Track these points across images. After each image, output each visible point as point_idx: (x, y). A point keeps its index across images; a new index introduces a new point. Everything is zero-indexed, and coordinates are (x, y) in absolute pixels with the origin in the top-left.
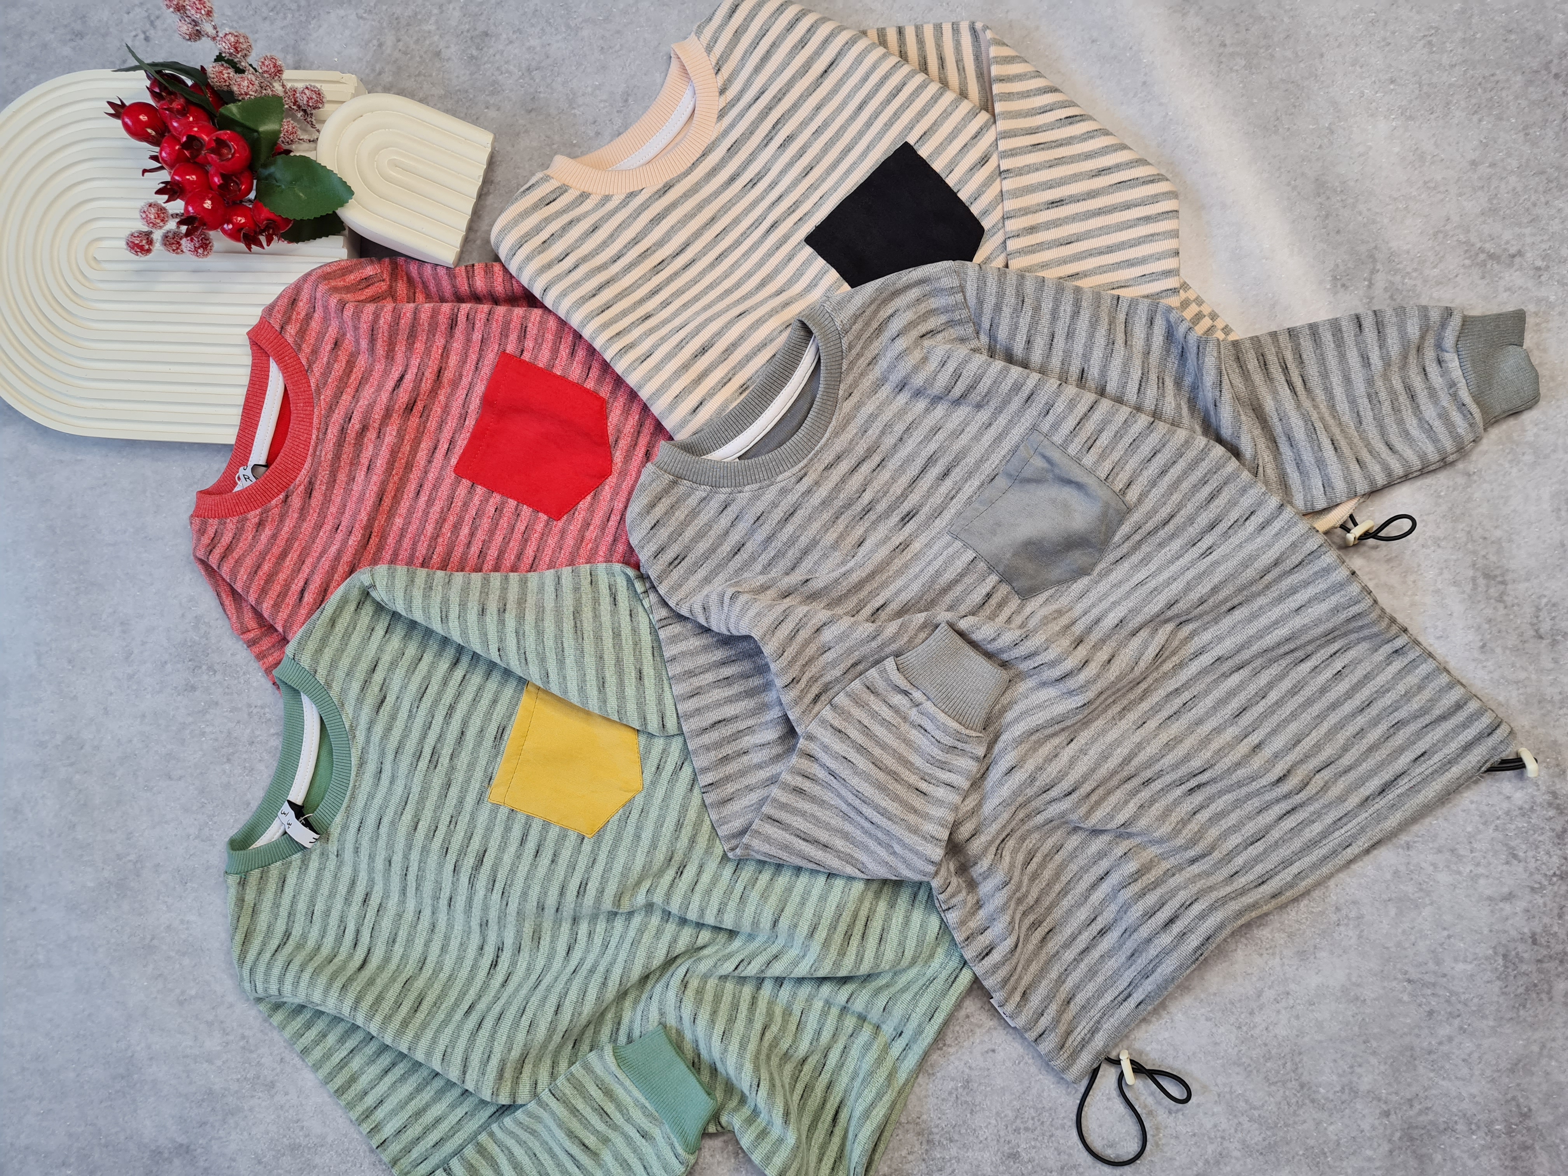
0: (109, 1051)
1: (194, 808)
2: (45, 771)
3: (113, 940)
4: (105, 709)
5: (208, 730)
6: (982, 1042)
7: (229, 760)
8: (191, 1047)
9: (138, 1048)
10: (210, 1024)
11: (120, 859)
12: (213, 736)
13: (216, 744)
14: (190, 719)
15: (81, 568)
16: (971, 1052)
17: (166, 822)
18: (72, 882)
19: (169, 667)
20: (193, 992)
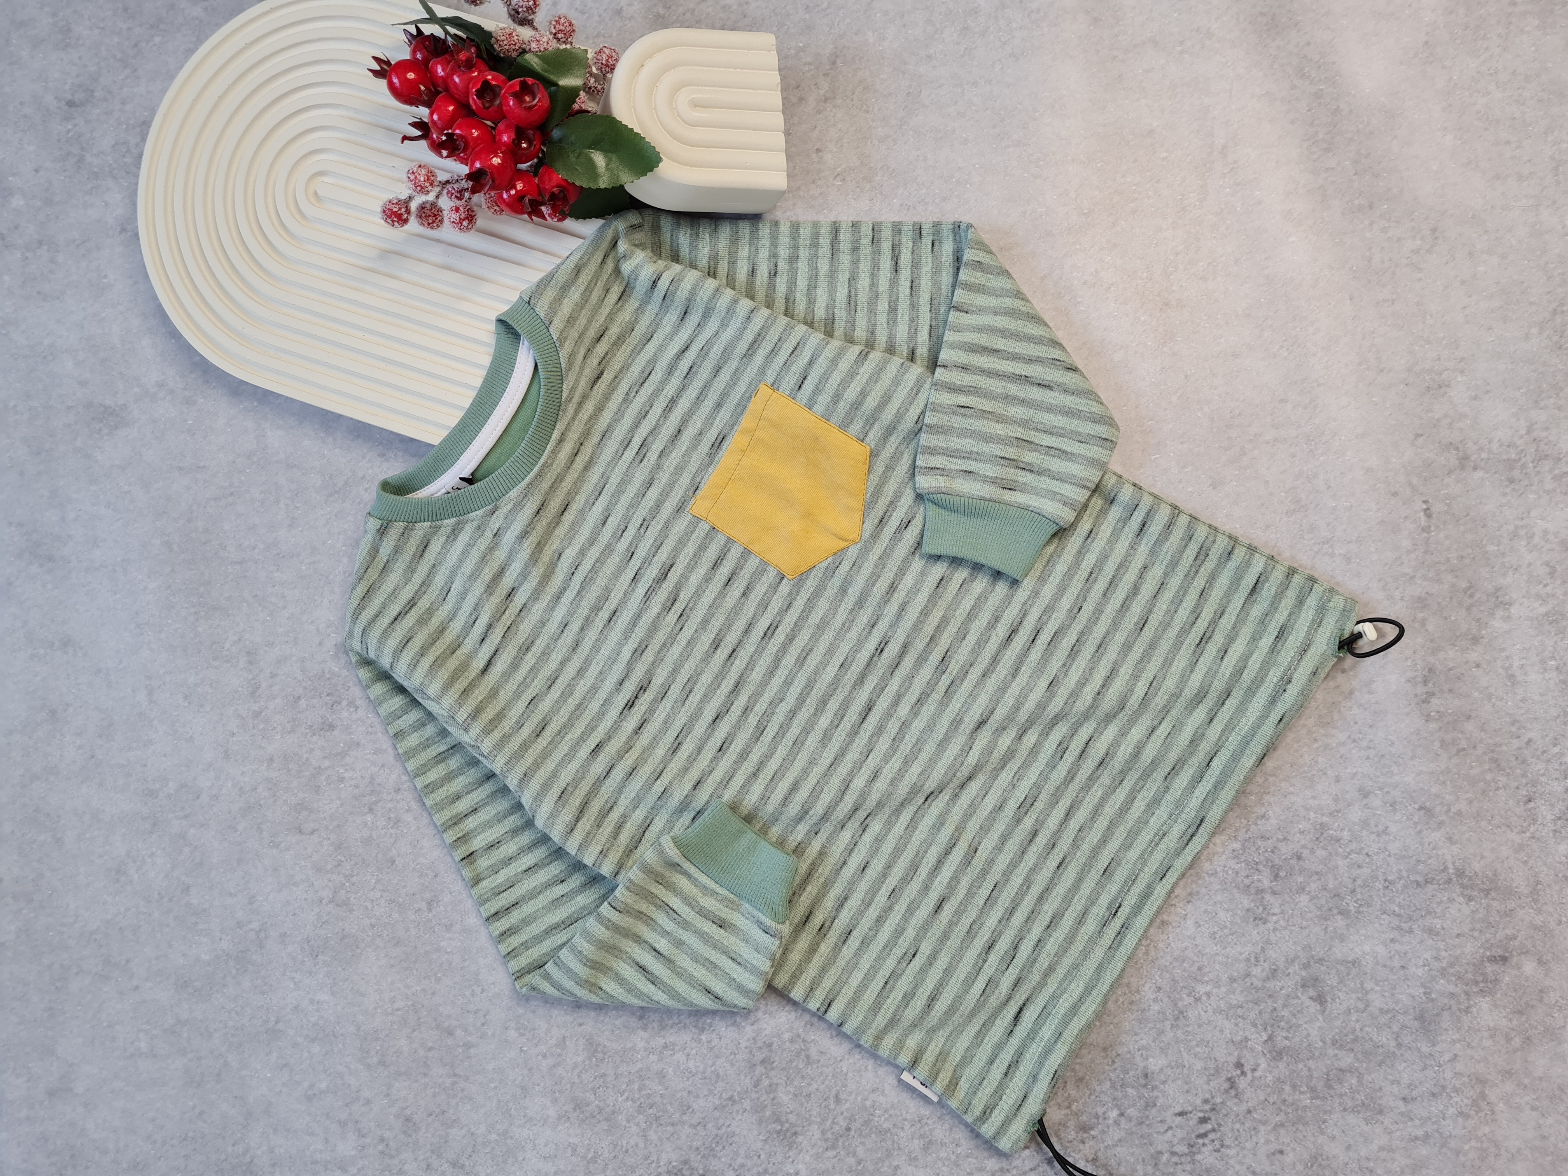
0: (223, 1157)
1: (329, 867)
2: (154, 825)
3: (231, 1023)
4: (226, 752)
5: (346, 775)
6: (1268, 1142)
7: (371, 810)
8: (321, 1152)
9: (259, 1152)
10: (343, 1124)
11: (240, 928)
12: (353, 782)
13: (356, 791)
14: (327, 763)
15: (202, 589)
16: (1254, 1155)
17: (295, 884)
18: (184, 955)
19: (303, 702)
20: (323, 1086)
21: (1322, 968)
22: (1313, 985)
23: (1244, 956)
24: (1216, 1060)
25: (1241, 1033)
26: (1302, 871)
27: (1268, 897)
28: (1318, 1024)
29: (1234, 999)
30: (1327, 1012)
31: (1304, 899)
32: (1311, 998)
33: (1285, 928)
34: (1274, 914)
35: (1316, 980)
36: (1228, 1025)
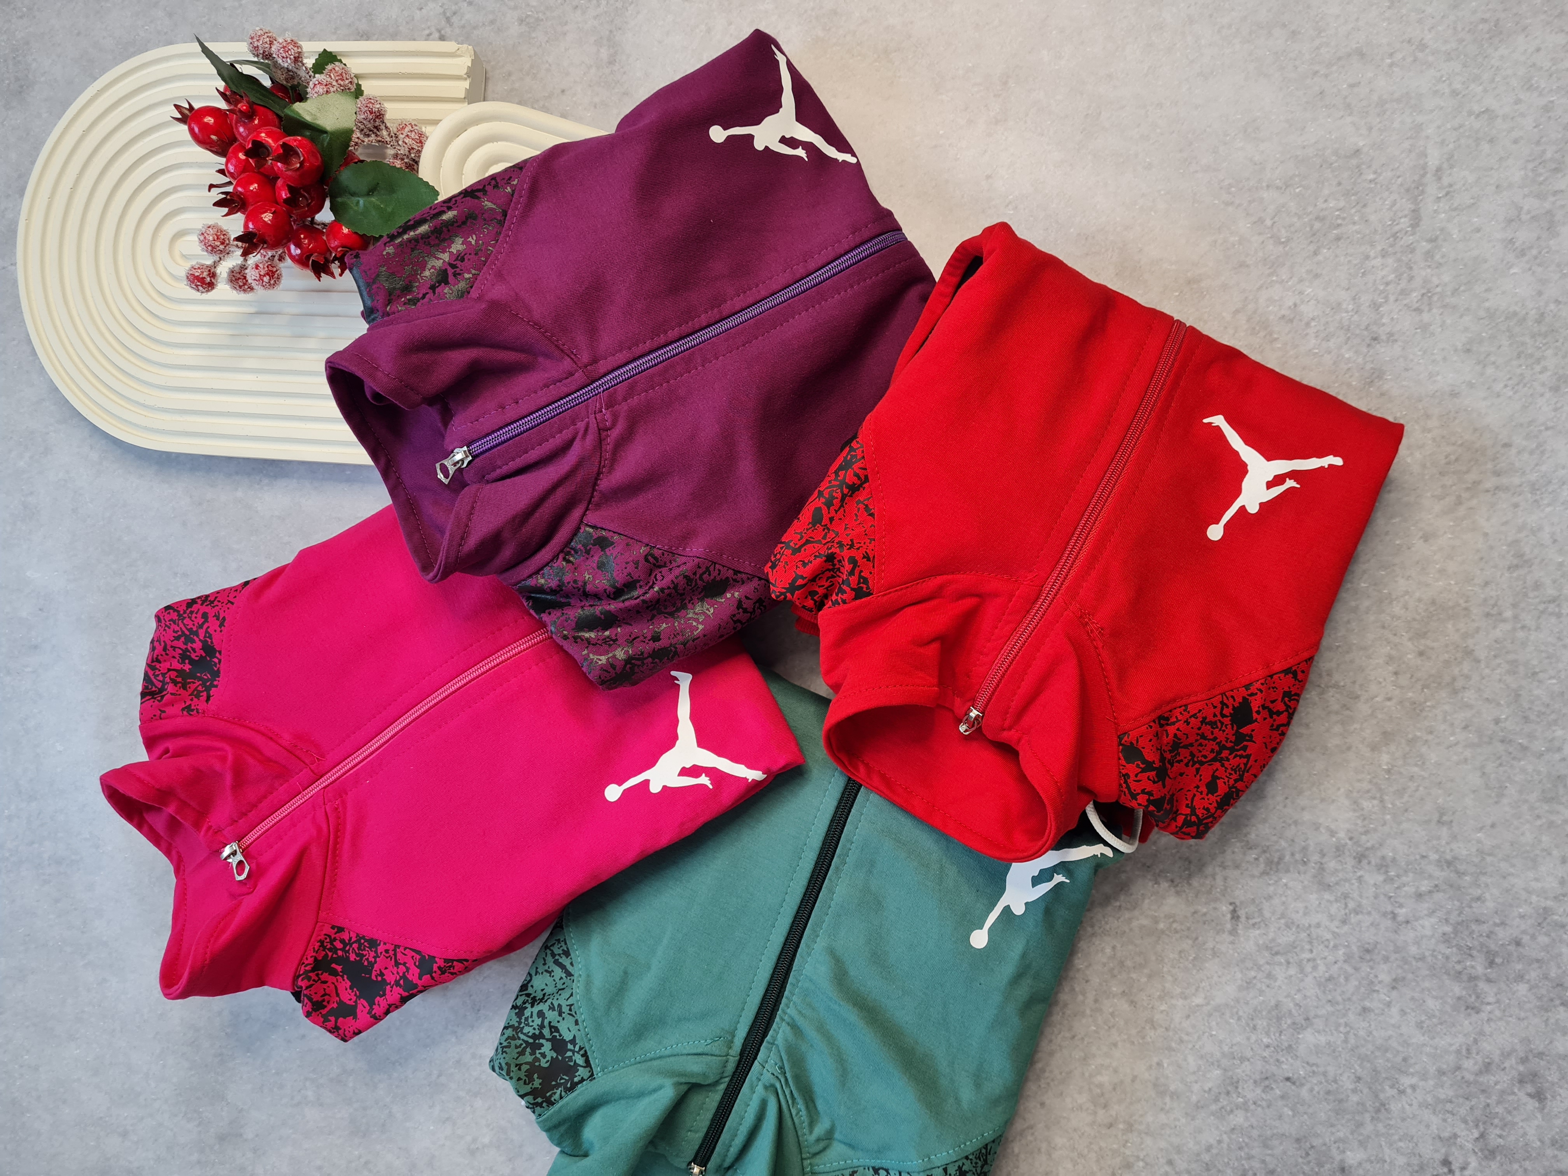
21: (1542, 1063)
22: (1532, 1081)
23: (1454, 1048)
24: (1420, 1156)
25: (1449, 1129)
26: (1520, 958)
27: (1482, 985)
28: (1536, 1122)
29: (1442, 1094)
30: (1546, 1111)
31: (1522, 989)
32: (1530, 1095)
33: (1501, 1019)
34: (1489, 1004)
35: (1535, 1075)
36: (1435, 1121)
